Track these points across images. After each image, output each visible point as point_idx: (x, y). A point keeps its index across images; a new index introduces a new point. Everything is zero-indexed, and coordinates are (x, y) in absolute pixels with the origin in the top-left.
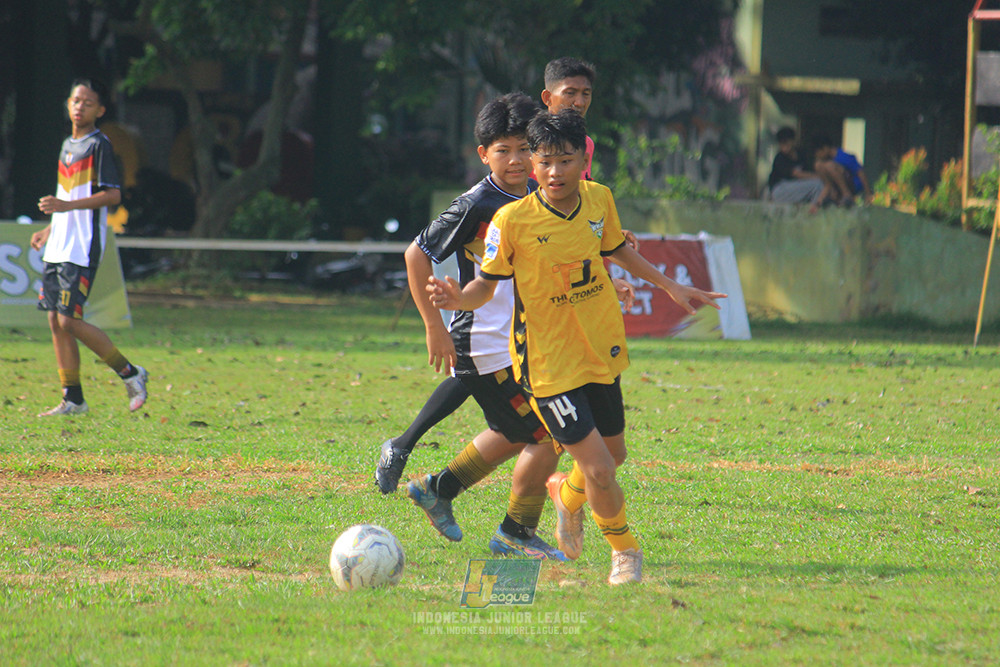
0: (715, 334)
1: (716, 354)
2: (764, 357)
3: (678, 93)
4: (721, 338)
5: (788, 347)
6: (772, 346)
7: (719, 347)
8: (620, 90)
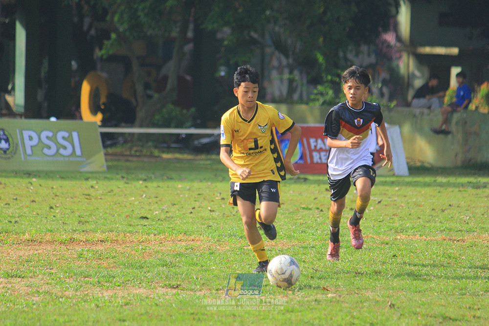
0: (391, 173)
1: (393, 183)
2: (416, 184)
3: (369, 55)
4: (394, 175)
5: (428, 179)
6: (420, 179)
7: (393, 179)
8: (341, 54)
